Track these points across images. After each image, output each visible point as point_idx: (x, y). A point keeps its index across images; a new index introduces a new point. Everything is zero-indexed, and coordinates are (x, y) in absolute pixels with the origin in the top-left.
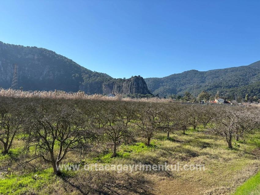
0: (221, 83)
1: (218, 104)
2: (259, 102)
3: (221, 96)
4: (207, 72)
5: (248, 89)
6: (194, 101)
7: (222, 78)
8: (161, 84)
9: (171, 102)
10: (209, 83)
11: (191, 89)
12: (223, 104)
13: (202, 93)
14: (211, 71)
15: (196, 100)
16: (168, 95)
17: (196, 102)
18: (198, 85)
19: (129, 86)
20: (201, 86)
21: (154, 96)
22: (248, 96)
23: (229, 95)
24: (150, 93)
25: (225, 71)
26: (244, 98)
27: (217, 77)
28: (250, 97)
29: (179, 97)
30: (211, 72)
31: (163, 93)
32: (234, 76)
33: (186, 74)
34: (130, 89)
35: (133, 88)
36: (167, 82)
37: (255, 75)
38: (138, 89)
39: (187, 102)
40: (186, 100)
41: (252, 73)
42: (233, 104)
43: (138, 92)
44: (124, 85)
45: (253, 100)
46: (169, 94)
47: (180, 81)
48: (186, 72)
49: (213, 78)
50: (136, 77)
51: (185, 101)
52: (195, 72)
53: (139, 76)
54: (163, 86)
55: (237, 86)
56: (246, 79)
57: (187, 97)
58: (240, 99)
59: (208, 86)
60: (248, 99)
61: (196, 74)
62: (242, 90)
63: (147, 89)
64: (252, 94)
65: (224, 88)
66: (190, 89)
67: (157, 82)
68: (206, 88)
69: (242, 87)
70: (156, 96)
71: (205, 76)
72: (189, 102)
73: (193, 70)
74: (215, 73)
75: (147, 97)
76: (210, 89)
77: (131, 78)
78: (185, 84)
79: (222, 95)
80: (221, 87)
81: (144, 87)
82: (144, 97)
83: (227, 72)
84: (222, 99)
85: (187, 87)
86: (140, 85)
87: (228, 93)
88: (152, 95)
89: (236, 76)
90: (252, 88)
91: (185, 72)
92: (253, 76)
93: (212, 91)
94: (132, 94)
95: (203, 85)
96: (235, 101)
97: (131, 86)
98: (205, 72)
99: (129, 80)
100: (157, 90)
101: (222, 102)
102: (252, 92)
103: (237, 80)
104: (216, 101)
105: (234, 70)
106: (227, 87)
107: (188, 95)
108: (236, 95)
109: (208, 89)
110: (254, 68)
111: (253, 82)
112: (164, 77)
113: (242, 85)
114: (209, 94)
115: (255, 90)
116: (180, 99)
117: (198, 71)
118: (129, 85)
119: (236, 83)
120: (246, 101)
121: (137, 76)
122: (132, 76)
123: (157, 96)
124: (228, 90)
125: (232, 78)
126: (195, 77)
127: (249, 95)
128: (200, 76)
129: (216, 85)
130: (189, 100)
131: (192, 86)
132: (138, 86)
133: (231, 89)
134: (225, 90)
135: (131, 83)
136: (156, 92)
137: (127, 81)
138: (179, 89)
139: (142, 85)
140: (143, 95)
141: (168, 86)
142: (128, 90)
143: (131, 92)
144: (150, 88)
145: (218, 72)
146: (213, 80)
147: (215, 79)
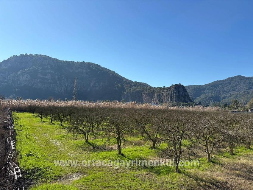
6: (243, 109)
8: (202, 91)
9: (218, 110)
11: (237, 96)
13: (252, 101)
15: (245, 108)
16: (211, 103)
17: (245, 110)
18: (245, 92)
19: (169, 95)
20: (248, 93)
21: (196, 105)
24: (192, 102)
29: (225, 105)
31: (205, 101)
33: (230, 80)
34: (171, 97)
35: (173, 96)
36: (209, 89)
38: (179, 98)
39: (235, 110)
40: (234, 108)
43: (179, 101)
44: (165, 93)
46: (212, 101)
47: (223, 88)
48: (230, 78)
50: (176, 85)
51: (232, 109)
52: (241, 78)
53: (180, 84)
54: (205, 93)
57: (235, 105)
61: (242, 80)
63: (188, 97)
66: (235, 96)
67: (198, 89)
70: (198, 104)
72: (237, 110)
73: (238, 76)
75: (189, 105)
77: (171, 87)
78: (229, 91)
81: (186, 95)
82: (186, 105)
85: (232, 94)
86: (181, 93)
88: (194, 103)
91: (229, 78)
94: (173, 102)
95: (251, 91)
97: (171, 94)
99: (169, 88)
100: (198, 97)
107: (236, 102)
112: (205, 85)
116: (226, 107)
117: (244, 77)
118: (169, 93)
121: (178, 84)
122: (173, 85)
123: (200, 103)
126: (241, 83)
128: (247, 82)
130: (237, 109)
131: (238, 92)
132: (179, 94)
135: (171, 91)
136: (197, 100)
137: (168, 90)
138: (223, 96)
139: (182, 93)
140: (184, 103)
141: (210, 94)
142: (168, 99)
143: (171, 100)
144: (191, 95)
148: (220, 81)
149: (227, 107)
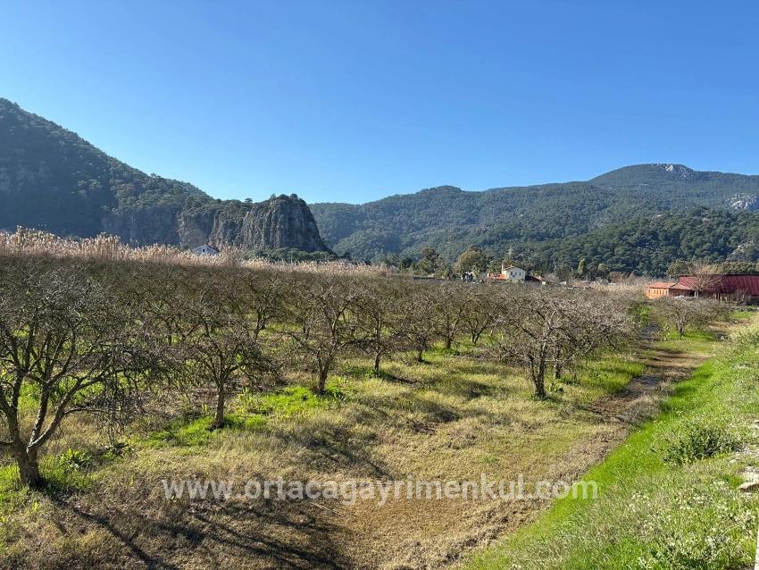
0: (520, 225)
1: (511, 283)
2: (610, 281)
3: (517, 260)
4: (484, 192)
5: (586, 245)
6: (445, 272)
7: (522, 213)
8: (357, 222)
9: (384, 274)
10: (488, 223)
11: (439, 240)
12: (523, 282)
13: (469, 253)
14: (494, 190)
15: (450, 272)
16: (378, 256)
17: (451, 276)
18: (459, 230)
19: (261, 225)
20: (466, 233)
21: (336, 258)
22: (585, 264)
23: (537, 260)
24: (325, 249)
25: (532, 192)
26: (576, 267)
27: (510, 210)
28: (589, 267)
29: (408, 263)
30: (494, 195)
31: (363, 251)
32: (554, 207)
33: (429, 195)
34: (267, 234)
35: (275, 231)
36: (374, 217)
37: (606, 207)
38: (290, 236)
39: (429, 276)
40: (426, 270)
41: (598, 202)
42: (548, 283)
43: (291, 245)
44: (248, 219)
45: (598, 275)
46: (379, 251)
47: (410, 216)
48: (427, 190)
49: (500, 211)
50: (283, 197)
51: (422, 274)
52: (452, 193)
53: (295, 196)
54: (363, 228)
55: (560, 236)
56: (581, 218)
57: (429, 262)
58: (565, 269)
59: (485, 232)
60: (585, 271)
61: (453, 197)
62: (570, 247)
63: (316, 235)
64: (595, 258)
65: (526, 240)
66: (436, 240)
67: (348, 216)
68: (481, 239)
69: (572, 240)
70: (342, 257)
71: (478, 204)
72: (432, 275)
73: (447, 187)
74: (505, 199)
75: (317, 259)
76: (491, 243)
77: (269, 201)
78: (424, 226)
79: (520, 259)
80: (519, 237)
81: (309, 230)
82: (308, 258)
83: (535, 195)
84: (522, 271)
85: (428, 234)
86: (297, 223)
87: (536, 255)
88: (331, 253)
89: (558, 207)
90: (595, 243)
91: (424, 191)
92: (600, 209)
93: (496, 246)
94: (272, 248)
95: (472, 229)
96: (552, 277)
97: (269, 224)
98: (478, 193)
99: (263, 207)
100: (346, 239)
101: (520, 278)
102: (595, 252)
103: (561, 218)
104: (505, 274)
105: (553, 191)
106: (533, 237)
107: (431, 255)
108: (557, 260)
109: (485, 242)
110: (602, 188)
111: (600, 225)
112: (366, 204)
113: (571, 233)
114: (488, 255)
115: (603, 247)
116: (408, 267)
117: (459, 190)
118: (261, 221)
119: (557, 227)
120: (580, 277)
121: (289, 195)
122: (273, 195)
123: (347, 256)
124: (538, 245)
125: (548, 213)
126: (451, 206)
127: (588, 261)
128: (464, 205)
129: (507, 230)
130: (433, 272)
131: (443, 230)
132: (290, 224)
133: (544, 244)
134: (529, 244)
135: (267, 215)
136: (342, 246)
137: (258, 210)
138: (408, 239)
139: (301, 222)
140: (304, 253)
141: (377, 231)
142: (260, 237)
143: (267, 242)
144: (326, 232)
145: (514, 194)
146: (499, 215)
147: (505, 213)
148: (405, 196)
149: (411, 268)
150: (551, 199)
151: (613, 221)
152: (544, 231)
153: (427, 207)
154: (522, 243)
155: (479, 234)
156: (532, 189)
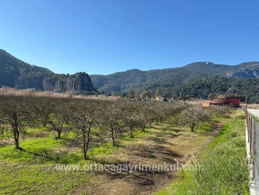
0: (160, 82)
1: (159, 102)
2: (190, 100)
3: (160, 94)
4: (148, 71)
5: (182, 89)
6: (138, 98)
7: (160, 78)
8: (105, 81)
10: (150, 81)
11: (133, 87)
12: (163, 101)
13: (145, 92)
14: (151, 70)
16: (113, 93)
18: (140, 84)
20: (142, 85)
21: (99, 94)
22: (182, 95)
23: (166, 94)
24: (95, 90)
25: (164, 71)
26: (179, 96)
27: (157, 77)
28: (183, 96)
30: (151, 72)
31: (108, 91)
32: (171, 76)
33: (130, 72)
34: (75, 86)
35: (78, 85)
36: (111, 79)
37: (187, 76)
38: (83, 86)
39: (132, 100)
40: (131, 97)
41: (185, 74)
42: (171, 101)
43: (83, 90)
44: (68, 81)
45: (186, 99)
46: (113, 91)
47: (123, 79)
48: (129, 70)
49: (153, 77)
52: (137, 71)
54: (108, 83)
55: (173, 86)
56: (180, 79)
57: (132, 95)
58: (176, 97)
59: (148, 84)
60: (182, 97)
61: (138, 73)
62: (177, 89)
63: (92, 86)
64: (185, 93)
65: (162, 87)
66: (132, 87)
67: (102, 79)
68: (147, 87)
69: (176, 87)
70: (101, 93)
71: (146, 75)
73: (136, 70)
74: (155, 73)
75: (93, 94)
76: (151, 88)
78: (128, 82)
80: (160, 86)
81: (90, 84)
82: (90, 94)
83: (165, 72)
84: (162, 98)
85: (130, 85)
87: (165, 92)
88: (98, 92)
89: (172, 76)
90: (184, 88)
91: (128, 71)
92: (186, 77)
93: (152, 89)
94: (77, 91)
95: (144, 83)
96: (172, 99)
97: (75, 82)
98: (146, 71)
100: (102, 87)
102: (185, 91)
103: (173, 80)
104: (157, 98)
105: (170, 71)
106: (164, 86)
107: (133, 93)
108: (172, 93)
109: (149, 88)
110: (186, 70)
111: (186, 82)
112: (108, 75)
113: (176, 85)
114: (151, 93)
115: (187, 89)
116: (125, 96)
117: (140, 70)
118: (73, 81)
119: (172, 83)
120: (181, 99)
123: (103, 93)
124: (166, 89)
125: (169, 78)
126: (137, 76)
127: (183, 94)
128: (141, 75)
129: (156, 84)
130: (133, 98)
131: (135, 84)
132: (83, 82)
133: (168, 88)
134: (163, 88)
135: (75, 79)
136: (100, 90)
137: (72, 77)
138: (123, 87)
139: (87, 81)
140: (88, 92)
141: (112, 84)
142: (72, 87)
143: (75, 88)
144: (94, 85)
145: (157, 72)
146: (153, 79)
147: (155, 78)
148: (121, 72)
150: (170, 73)
151: (190, 80)
152: (168, 84)
153: (129, 76)
154: (161, 88)
155: (146, 85)
156: (164, 70)
